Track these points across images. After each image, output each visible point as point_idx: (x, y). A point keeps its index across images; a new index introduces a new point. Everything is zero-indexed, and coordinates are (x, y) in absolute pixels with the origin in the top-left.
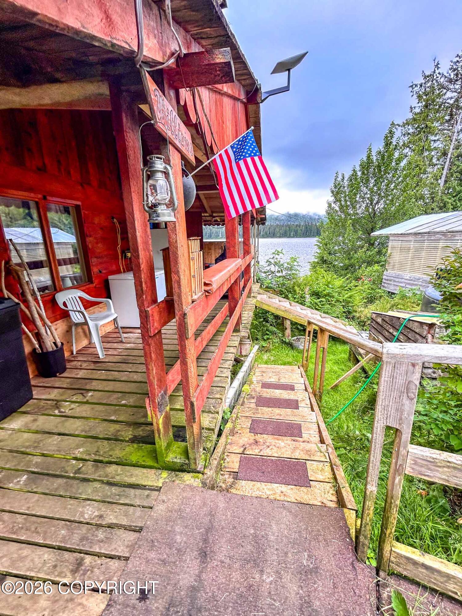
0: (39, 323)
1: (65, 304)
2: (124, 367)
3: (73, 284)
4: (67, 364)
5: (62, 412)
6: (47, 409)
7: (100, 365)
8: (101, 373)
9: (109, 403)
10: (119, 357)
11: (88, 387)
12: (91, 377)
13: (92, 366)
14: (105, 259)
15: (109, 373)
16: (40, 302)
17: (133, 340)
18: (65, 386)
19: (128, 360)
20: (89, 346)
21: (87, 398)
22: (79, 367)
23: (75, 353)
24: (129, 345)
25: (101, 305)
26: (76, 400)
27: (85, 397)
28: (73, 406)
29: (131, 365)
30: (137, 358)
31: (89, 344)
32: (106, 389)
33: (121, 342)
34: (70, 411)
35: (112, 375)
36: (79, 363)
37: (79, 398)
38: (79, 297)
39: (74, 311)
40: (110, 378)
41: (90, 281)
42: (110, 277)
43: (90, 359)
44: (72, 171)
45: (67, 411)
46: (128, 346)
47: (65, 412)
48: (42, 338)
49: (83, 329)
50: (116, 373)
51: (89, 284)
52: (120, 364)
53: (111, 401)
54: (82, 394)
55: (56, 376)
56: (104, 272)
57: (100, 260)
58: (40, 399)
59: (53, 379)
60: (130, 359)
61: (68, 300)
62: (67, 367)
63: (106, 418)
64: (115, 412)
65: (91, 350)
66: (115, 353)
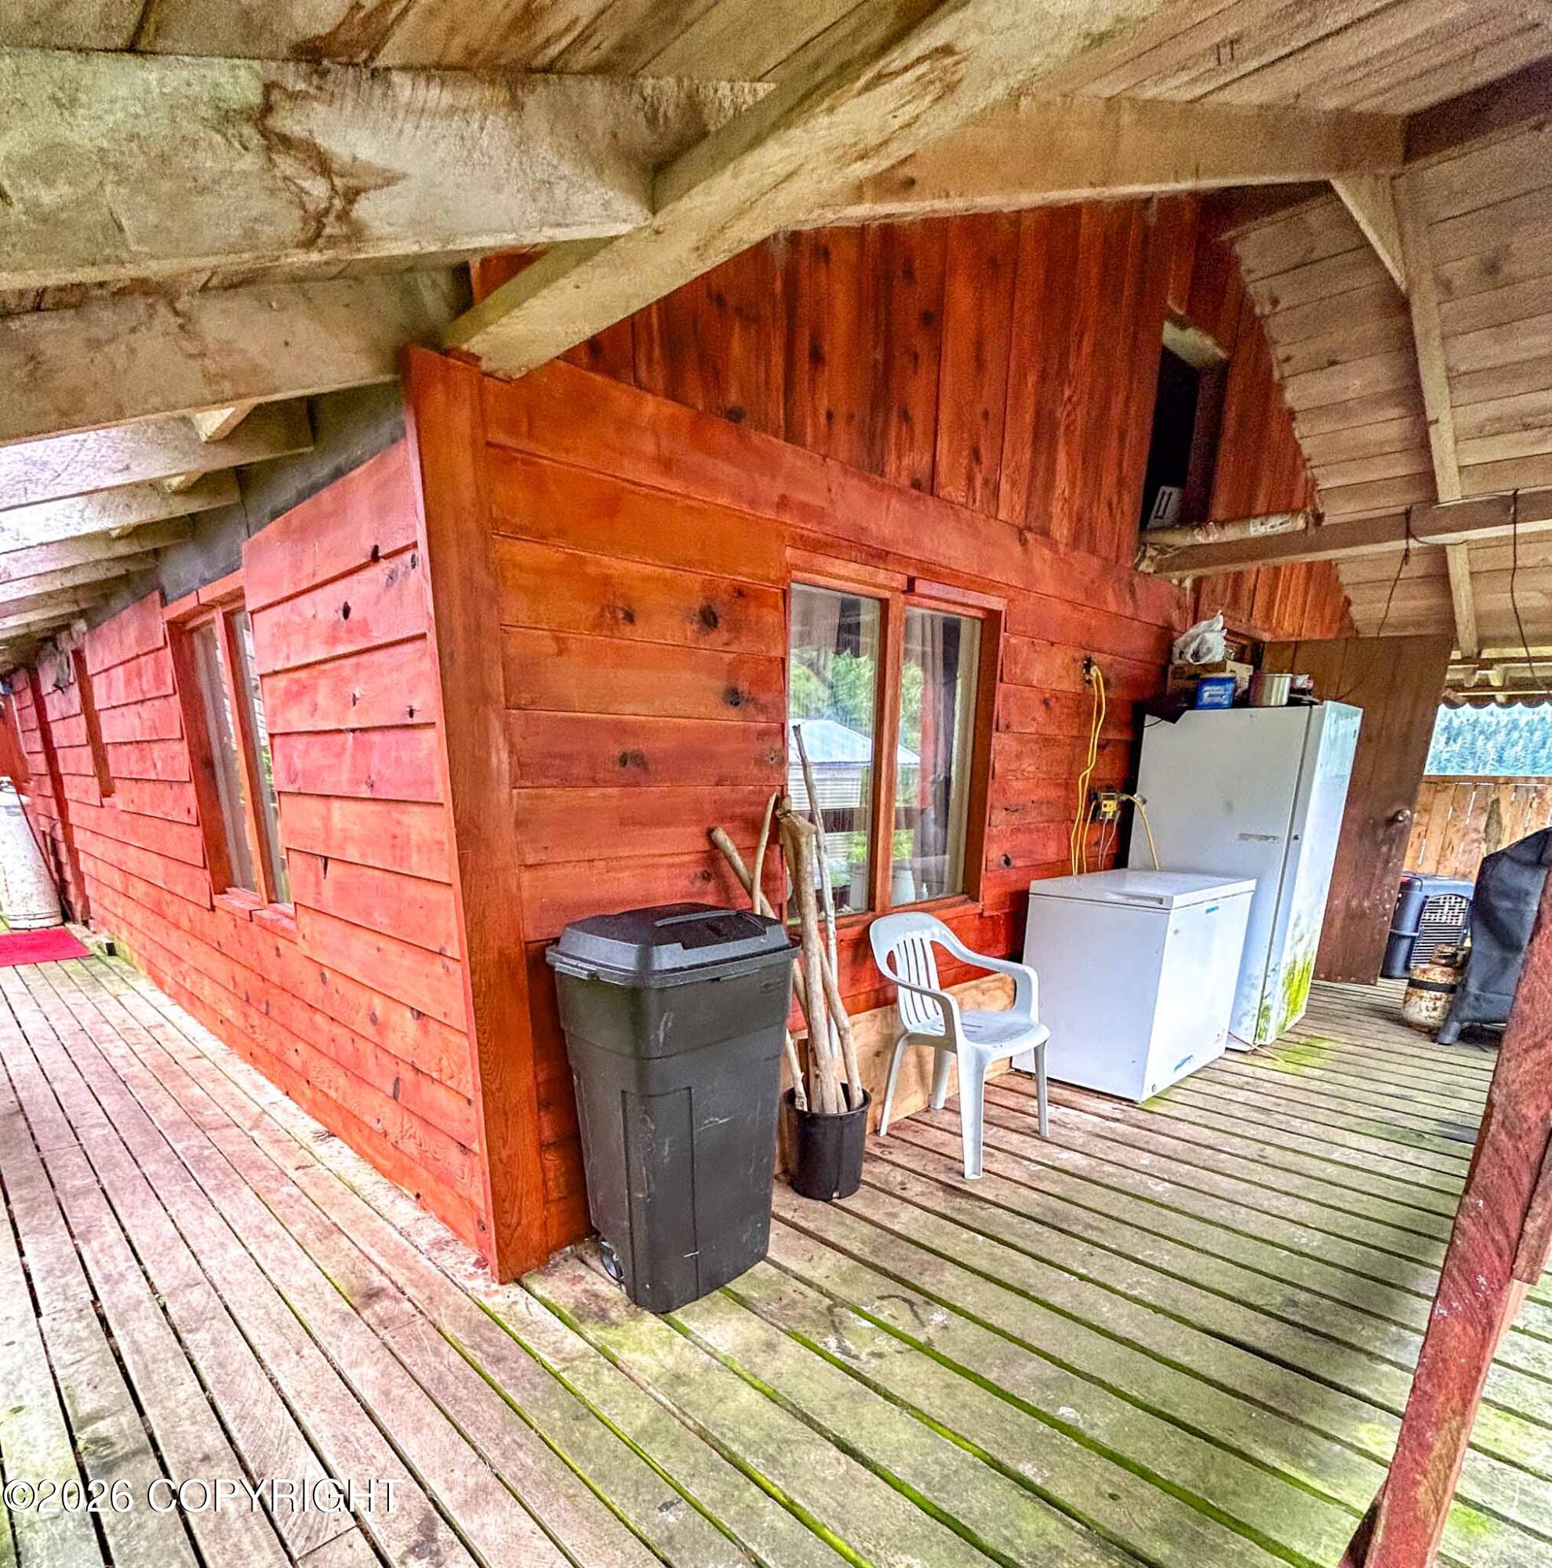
0: (819, 1011)
1: (891, 960)
2: (1052, 1243)
3: (918, 894)
4: (865, 1166)
5: (845, 1351)
6: (803, 1317)
7: (964, 1203)
8: (974, 1241)
9: (1006, 1386)
10: (1035, 1195)
11: (928, 1282)
12: (936, 1243)
13: (939, 1201)
14: (1032, 817)
15: (1000, 1250)
16: (833, 942)
17: (1079, 1139)
18: (854, 1247)
19: (1067, 1218)
20: (926, 1118)
21: (930, 1330)
22: (899, 1192)
23: (883, 1132)
24: (1066, 1155)
25: (986, 982)
26: (890, 1322)
27: (923, 1324)
28: (884, 1343)
29: (1083, 1247)
30: (1105, 1223)
31: (927, 1110)
32: (996, 1321)
33: (1036, 1134)
34: (875, 1362)
35: (1012, 1264)
36: (898, 1176)
37: (904, 1322)
38: (933, 943)
39: (912, 989)
40: (1005, 1274)
41: (971, 890)
42: (1035, 886)
43: (930, 1170)
44: (1005, 487)
45: (863, 1357)
46: (1067, 1159)
47: (856, 1357)
48: (816, 1064)
49: (920, 1057)
50: (1028, 1263)
51: (964, 902)
52: (1038, 1228)
53: (1017, 1385)
54: (911, 1304)
55: (828, 1200)
56: (1018, 863)
57: (1014, 818)
58: (785, 1270)
59: (821, 1204)
60: (1077, 1220)
61: (902, 946)
62: (864, 1177)
63: (1001, 1457)
64: (1036, 1443)
65: (933, 1137)
66: (1017, 1174)
